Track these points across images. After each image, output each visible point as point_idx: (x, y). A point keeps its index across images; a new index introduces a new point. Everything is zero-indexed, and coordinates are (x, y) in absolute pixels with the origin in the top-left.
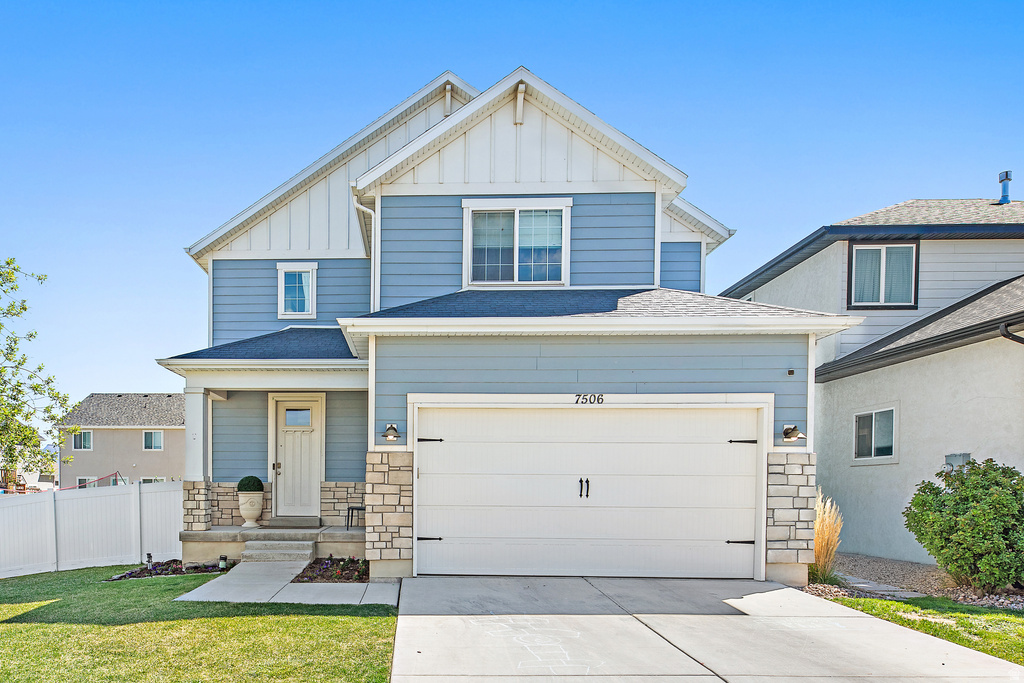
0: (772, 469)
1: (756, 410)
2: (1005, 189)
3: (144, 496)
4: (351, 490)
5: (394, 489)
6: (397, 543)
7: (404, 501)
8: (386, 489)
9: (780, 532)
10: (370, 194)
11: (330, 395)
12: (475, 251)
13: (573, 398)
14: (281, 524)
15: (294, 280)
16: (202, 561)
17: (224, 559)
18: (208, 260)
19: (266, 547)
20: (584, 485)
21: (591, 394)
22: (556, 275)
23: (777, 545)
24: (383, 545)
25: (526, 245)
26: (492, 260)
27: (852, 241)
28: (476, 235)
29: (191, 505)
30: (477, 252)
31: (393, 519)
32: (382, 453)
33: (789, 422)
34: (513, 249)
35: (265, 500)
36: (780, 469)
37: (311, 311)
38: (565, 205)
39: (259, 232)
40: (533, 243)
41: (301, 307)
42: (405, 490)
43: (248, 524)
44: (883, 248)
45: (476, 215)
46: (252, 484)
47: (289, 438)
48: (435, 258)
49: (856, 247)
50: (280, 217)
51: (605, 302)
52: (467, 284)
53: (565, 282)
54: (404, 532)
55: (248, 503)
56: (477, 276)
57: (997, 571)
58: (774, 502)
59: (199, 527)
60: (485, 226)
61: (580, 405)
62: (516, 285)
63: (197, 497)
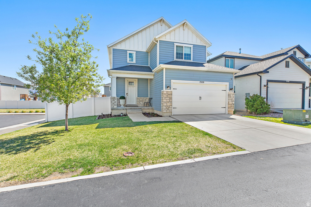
0: (229, 95)
1: (225, 85)
2: (240, 51)
3: (95, 100)
4: (143, 99)
5: (169, 98)
6: (169, 109)
7: (171, 101)
8: (167, 98)
9: (230, 106)
10: (157, 39)
11: (139, 79)
12: (176, 53)
13: (199, 82)
14: (129, 106)
15: (131, 55)
16: (116, 114)
17: (122, 113)
18: (112, 48)
19: (132, 111)
20: (200, 98)
21: (202, 81)
22: (190, 59)
23: (229, 108)
24: (167, 109)
25: (185, 53)
26: (179, 55)
27: (226, 57)
28: (177, 50)
29: (113, 102)
30: (177, 53)
31: (169, 104)
32: (166, 91)
33: (231, 87)
34: (183, 53)
35: (125, 101)
36: (230, 95)
37: (134, 61)
38: (192, 46)
39: (123, 44)
40: (187, 53)
41: (132, 61)
42: (171, 98)
43: (122, 106)
44: (230, 59)
45: (177, 46)
46: (123, 98)
47: (129, 88)
48: (169, 54)
49: (226, 58)
50: (128, 41)
51: (201, 65)
52: (175, 59)
53: (192, 61)
54: (171, 107)
55: (122, 102)
56: (177, 58)
57: (260, 111)
58: (229, 101)
59: (115, 107)
60: (179, 48)
61: (200, 83)
62: (183, 60)
63: (115, 100)
